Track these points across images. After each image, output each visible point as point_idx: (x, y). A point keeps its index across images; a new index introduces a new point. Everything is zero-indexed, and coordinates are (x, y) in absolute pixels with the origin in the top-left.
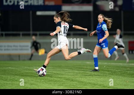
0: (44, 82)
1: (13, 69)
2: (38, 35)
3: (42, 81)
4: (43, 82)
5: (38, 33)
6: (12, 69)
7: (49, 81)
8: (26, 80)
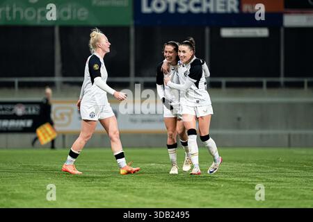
0: (235, 199)
1: (161, 168)
2: (224, 85)
3: (230, 196)
4: (232, 199)
5: (223, 80)
6: (157, 167)
7: (245, 198)
8: (192, 195)
